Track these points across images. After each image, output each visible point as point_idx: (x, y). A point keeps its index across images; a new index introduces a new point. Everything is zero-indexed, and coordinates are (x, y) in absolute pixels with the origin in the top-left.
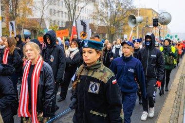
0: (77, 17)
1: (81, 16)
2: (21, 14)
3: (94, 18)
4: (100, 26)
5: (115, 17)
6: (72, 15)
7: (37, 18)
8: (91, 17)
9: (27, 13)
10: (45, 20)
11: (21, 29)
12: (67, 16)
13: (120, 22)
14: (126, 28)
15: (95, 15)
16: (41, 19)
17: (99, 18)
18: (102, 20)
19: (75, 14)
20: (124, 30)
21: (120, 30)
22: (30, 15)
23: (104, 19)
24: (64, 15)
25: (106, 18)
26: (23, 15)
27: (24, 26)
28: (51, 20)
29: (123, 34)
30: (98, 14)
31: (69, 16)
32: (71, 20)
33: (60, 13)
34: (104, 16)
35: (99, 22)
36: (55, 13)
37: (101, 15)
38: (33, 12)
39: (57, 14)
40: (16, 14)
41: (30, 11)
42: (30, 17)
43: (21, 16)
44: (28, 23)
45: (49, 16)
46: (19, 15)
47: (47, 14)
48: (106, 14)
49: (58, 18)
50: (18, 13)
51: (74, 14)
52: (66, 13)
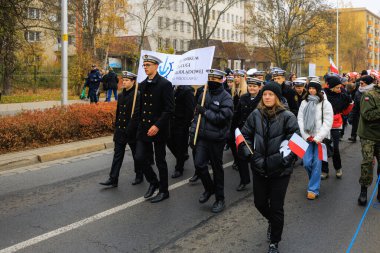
0: (211, 30)
1: (219, 30)
2: (105, 29)
3: (246, 32)
4: (258, 48)
5: (288, 28)
6: (202, 28)
7: (136, 34)
8: (239, 31)
9: (115, 26)
10: (150, 39)
11: (104, 57)
12: (192, 29)
13: (301, 38)
14: (312, 50)
15: (247, 25)
16: (142, 37)
17: (256, 31)
18: (261, 36)
19: (208, 25)
20: (308, 55)
21: (299, 53)
22: (121, 31)
23: (266, 33)
24: (186, 27)
25: (269, 30)
26: (108, 31)
27: (110, 51)
28: (161, 39)
29: (308, 63)
30: (253, 24)
31: (195, 29)
32: (199, 38)
33: (179, 26)
34: (266, 26)
35: (256, 39)
36: (168, 25)
37: (259, 26)
38: (126, 25)
39: (171, 27)
40: (95, 28)
41: (121, 23)
42: (121, 33)
43: (104, 32)
44: (116, 46)
45: (157, 30)
46: (100, 31)
47: (152, 25)
48: (270, 24)
49: (175, 34)
50: (98, 26)
51: (205, 25)
52: (189, 24)
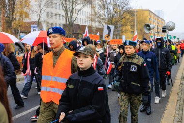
0: (74, 19)
1: (78, 19)
2: (18, 18)
3: (92, 20)
4: (98, 28)
5: (112, 18)
6: (70, 18)
7: (35, 21)
8: (88, 19)
9: (24, 16)
10: (42, 23)
11: (18, 33)
12: (64, 18)
13: (118, 23)
14: (124, 29)
15: (92, 16)
16: (39, 22)
17: (97, 19)
18: (99, 22)
19: (73, 16)
20: (122, 32)
21: (118, 31)
22: (27, 19)
23: (102, 21)
24: (61, 17)
25: (103, 19)
26: (20, 19)
27: (21, 30)
28: (48, 23)
29: (122, 35)
30: (95, 16)
31: (66, 18)
32: (68, 23)
33: (58, 16)
34: (102, 17)
35: (97, 23)
36: (52, 16)
37: (98, 17)
38: (30, 16)
39: (54, 17)
40: (12, 17)
41: (27, 15)
42: (27, 20)
43: (17, 20)
44: (24, 27)
45: (46, 19)
46: (15, 19)
47: (44, 17)
48: (104, 16)
49: (55, 21)
50: (14, 16)
51: (71, 17)
52: (63, 16)
